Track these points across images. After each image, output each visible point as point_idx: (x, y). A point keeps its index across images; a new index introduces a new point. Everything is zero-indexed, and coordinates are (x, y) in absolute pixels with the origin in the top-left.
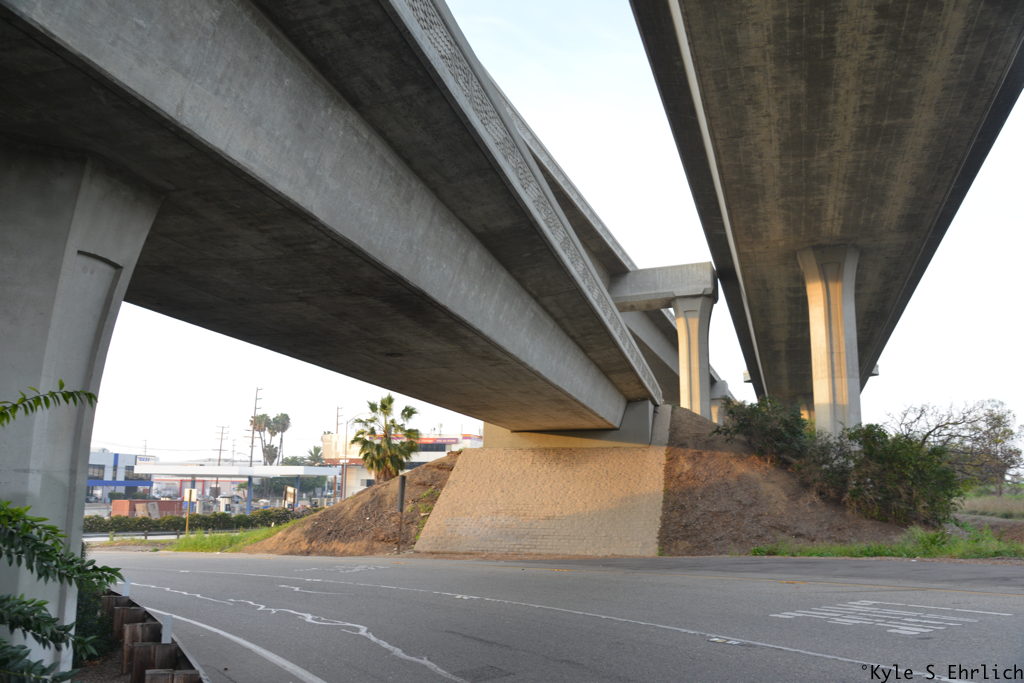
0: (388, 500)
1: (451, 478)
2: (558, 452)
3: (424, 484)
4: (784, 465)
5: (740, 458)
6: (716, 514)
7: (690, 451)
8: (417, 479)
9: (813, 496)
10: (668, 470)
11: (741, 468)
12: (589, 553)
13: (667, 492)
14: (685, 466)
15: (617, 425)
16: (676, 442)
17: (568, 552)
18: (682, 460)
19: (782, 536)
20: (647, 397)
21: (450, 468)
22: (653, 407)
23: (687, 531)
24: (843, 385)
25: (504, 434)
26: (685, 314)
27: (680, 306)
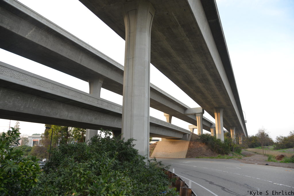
2: (173, 142)
3: (153, 147)
4: (207, 144)
5: (200, 143)
6: (195, 152)
7: (193, 142)
8: (151, 146)
9: (210, 150)
10: (189, 145)
11: (200, 145)
12: (176, 158)
13: (188, 149)
14: (192, 145)
15: (182, 138)
16: (191, 141)
17: (172, 157)
18: (192, 144)
19: (203, 156)
20: (186, 134)
21: (156, 145)
22: (188, 135)
23: (190, 155)
24: (220, 131)
25: (164, 139)
26: (198, 116)
27: (197, 115)
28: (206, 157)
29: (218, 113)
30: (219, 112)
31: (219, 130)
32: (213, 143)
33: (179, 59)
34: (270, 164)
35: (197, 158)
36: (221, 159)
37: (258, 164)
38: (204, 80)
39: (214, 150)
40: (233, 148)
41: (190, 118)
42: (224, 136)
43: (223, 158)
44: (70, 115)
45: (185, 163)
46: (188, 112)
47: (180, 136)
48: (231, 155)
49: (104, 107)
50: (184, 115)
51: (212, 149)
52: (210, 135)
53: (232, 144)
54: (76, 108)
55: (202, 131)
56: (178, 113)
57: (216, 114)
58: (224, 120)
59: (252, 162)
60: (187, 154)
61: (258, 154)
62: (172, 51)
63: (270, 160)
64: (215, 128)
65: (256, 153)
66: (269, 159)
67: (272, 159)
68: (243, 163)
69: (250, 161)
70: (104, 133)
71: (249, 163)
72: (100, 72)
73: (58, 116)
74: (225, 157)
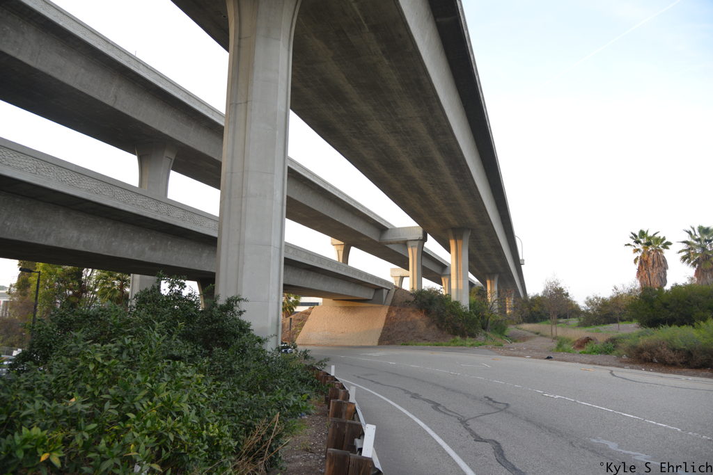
0: (286, 326)
1: (309, 318)
2: (349, 308)
3: (299, 320)
4: (428, 312)
5: (414, 311)
6: (400, 332)
7: (398, 308)
8: (297, 318)
9: (434, 326)
10: (387, 315)
11: (413, 315)
12: (355, 345)
13: (385, 324)
14: (394, 314)
15: (371, 298)
16: (393, 304)
17: (347, 344)
18: (393, 312)
19: (419, 340)
20: (382, 288)
21: (309, 314)
22: (387, 291)
23: (389, 338)
24: (461, 282)
25: (330, 301)
26: (412, 247)
27: (410, 244)
28: (424, 342)
29: (458, 241)
30: (461, 238)
31: (459, 281)
32: (442, 311)
33: (365, 108)
34: (557, 357)
35: (402, 345)
36: (457, 347)
37: (533, 357)
38: (425, 162)
39: (443, 326)
40: (487, 323)
41: (393, 251)
42: (470, 295)
43: (462, 345)
44: (84, 238)
45: (371, 356)
46: (388, 237)
47: (368, 294)
48: (481, 338)
49: (175, 220)
50: (380, 243)
51: (440, 325)
52: (437, 292)
53: (486, 314)
54: (101, 222)
55: (420, 283)
56: (365, 239)
57: (452, 243)
58: (471, 258)
59: (521, 353)
60: (381, 336)
61: (542, 336)
62: (348, 88)
63: (561, 349)
64: (450, 275)
65: (537, 334)
66: (560, 346)
67: (566, 346)
68: (501, 355)
69: (520, 350)
70: (168, 284)
71: (515, 356)
72: (166, 132)
73: (51, 241)
74: (467, 343)
